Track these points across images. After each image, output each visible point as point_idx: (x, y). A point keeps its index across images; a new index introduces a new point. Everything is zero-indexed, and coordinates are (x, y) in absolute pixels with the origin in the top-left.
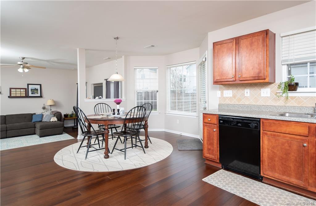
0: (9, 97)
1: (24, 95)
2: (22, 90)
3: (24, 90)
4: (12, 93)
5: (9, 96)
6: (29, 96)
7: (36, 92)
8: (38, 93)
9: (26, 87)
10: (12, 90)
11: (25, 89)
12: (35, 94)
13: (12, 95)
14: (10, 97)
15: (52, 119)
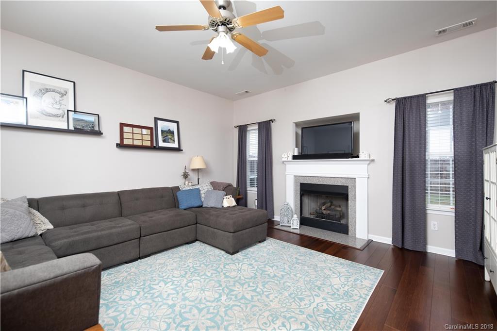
0: (118, 145)
1: (148, 144)
2: (145, 131)
3: (149, 131)
4: (125, 135)
5: (119, 142)
6: (160, 145)
7: (171, 139)
8: (174, 141)
9: (152, 125)
10: (126, 129)
11: (151, 129)
12: (169, 142)
13: (126, 142)
14: (121, 146)
15: (225, 200)
